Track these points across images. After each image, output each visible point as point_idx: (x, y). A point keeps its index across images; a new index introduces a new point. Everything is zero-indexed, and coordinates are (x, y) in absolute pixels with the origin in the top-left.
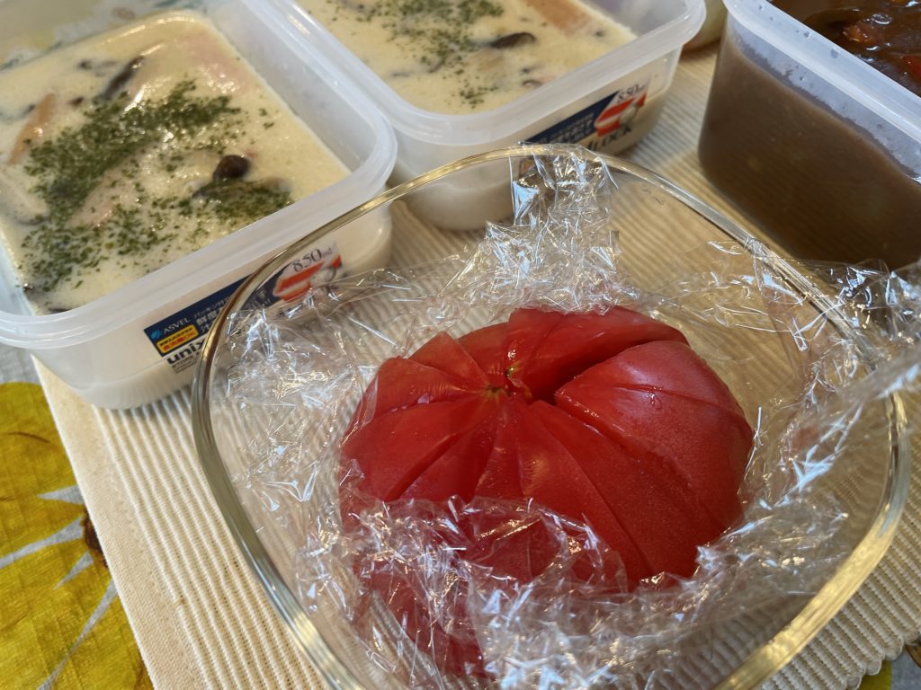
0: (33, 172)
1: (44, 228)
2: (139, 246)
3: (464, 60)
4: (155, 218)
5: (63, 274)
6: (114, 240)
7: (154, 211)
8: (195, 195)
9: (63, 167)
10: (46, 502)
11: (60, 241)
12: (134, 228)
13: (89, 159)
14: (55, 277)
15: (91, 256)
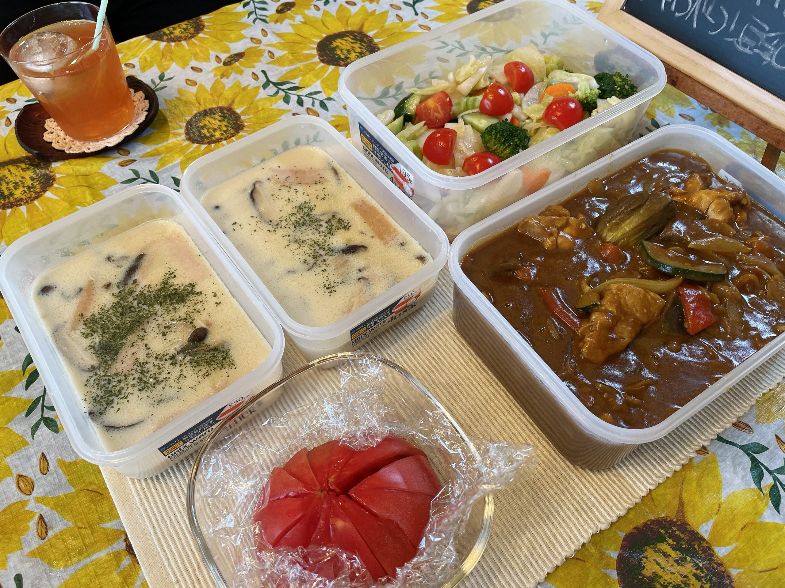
0: (87, 336)
1: (96, 374)
2: (149, 385)
3: (327, 263)
4: (157, 367)
5: (109, 403)
6: (135, 381)
7: (156, 363)
8: (178, 353)
9: (103, 333)
10: (104, 529)
11: (106, 382)
12: (146, 374)
13: (118, 327)
14: (105, 406)
15: (123, 391)
